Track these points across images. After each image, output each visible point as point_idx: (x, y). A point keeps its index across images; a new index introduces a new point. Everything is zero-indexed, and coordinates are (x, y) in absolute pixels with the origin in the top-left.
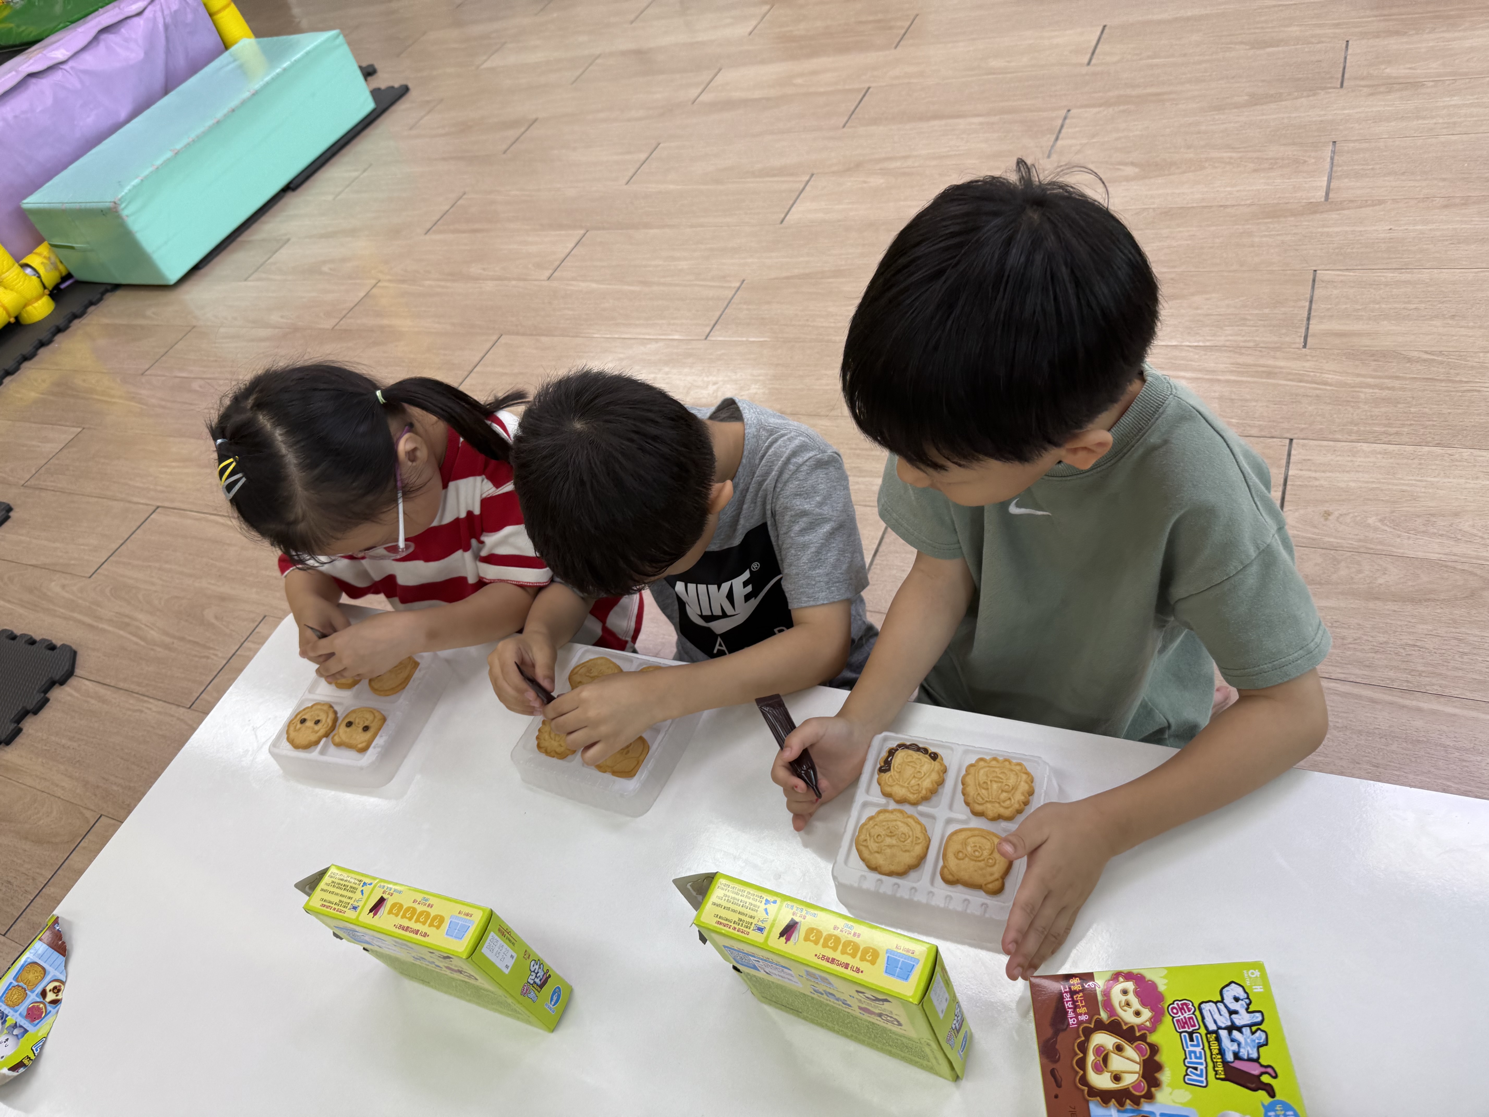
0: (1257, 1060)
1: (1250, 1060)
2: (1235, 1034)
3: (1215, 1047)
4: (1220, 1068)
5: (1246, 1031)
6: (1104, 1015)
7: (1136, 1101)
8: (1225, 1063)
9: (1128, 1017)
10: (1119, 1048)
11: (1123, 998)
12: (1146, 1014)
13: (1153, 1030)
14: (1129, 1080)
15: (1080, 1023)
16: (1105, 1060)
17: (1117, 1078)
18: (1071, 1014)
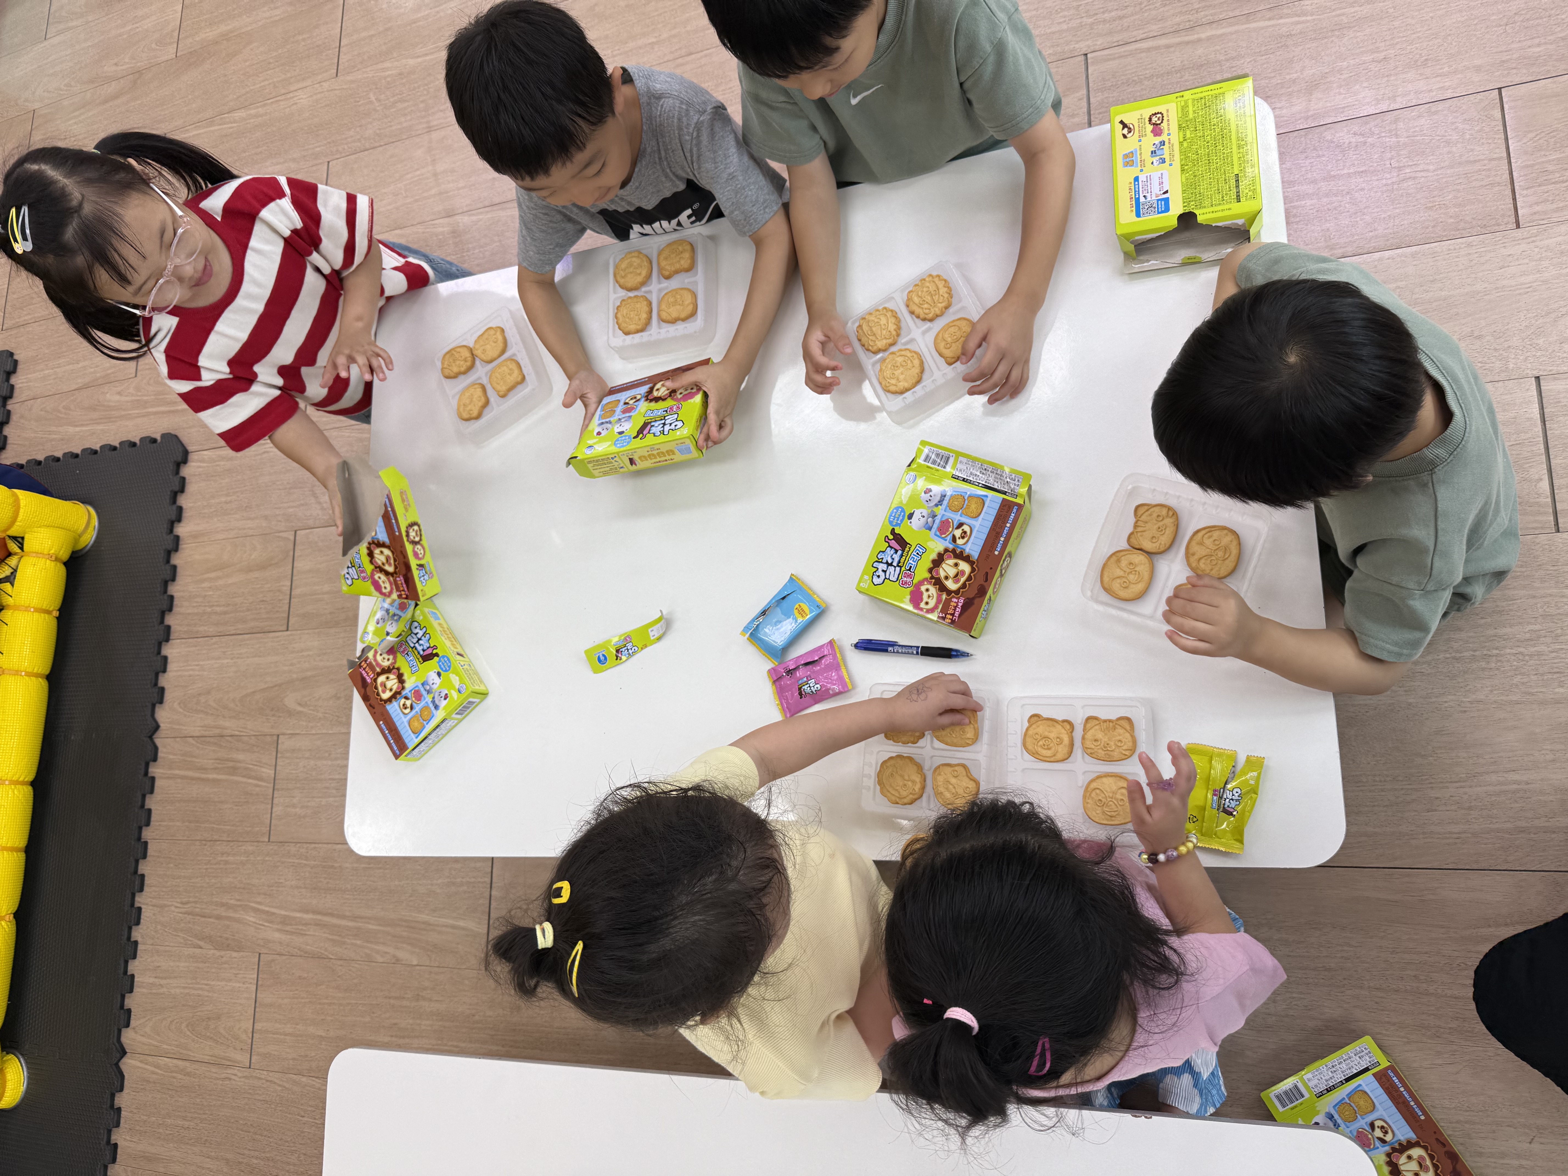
0: (889, 546)
1: (892, 548)
2: (890, 562)
3: (902, 560)
4: (907, 549)
5: (884, 561)
6: (944, 597)
7: (954, 551)
8: (903, 551)
9: (933, 590)
10: (947, 578)
11: (929, 601)
12: (923, 588)
13: (926, 579)
14: (951, 562)
15: (958, 598)
16: (957, 575)
17: (956, 565)
18: (960, 605)
